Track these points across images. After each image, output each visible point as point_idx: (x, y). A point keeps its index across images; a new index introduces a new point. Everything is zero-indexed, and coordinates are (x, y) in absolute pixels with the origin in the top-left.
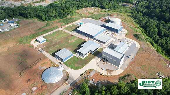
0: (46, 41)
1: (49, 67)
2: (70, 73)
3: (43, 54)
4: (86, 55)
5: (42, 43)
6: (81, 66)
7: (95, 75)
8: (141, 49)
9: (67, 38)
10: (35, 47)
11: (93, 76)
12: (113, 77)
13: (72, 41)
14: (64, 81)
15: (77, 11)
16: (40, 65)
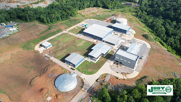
0: (52, 46)
1: (61, 73)
2: (84, 79)
3: (51, 60)
4: (98, 59)
5: (47, 48)
6: (94, 70)
7: (111, 79)
8: (152, 49)
9: (74, 41)
10: (40, 53)
11: (109, 81)
12: (130, 80)
13: (80, 44)
14: (80, 88)
15: (79, 11)
16: (50, 73)
